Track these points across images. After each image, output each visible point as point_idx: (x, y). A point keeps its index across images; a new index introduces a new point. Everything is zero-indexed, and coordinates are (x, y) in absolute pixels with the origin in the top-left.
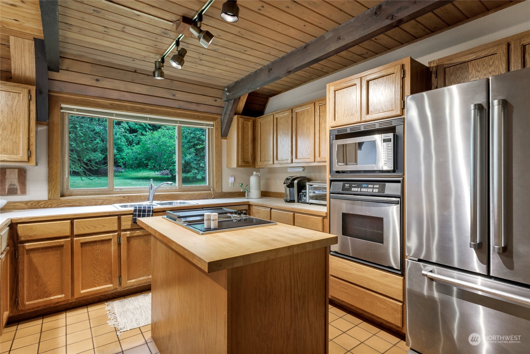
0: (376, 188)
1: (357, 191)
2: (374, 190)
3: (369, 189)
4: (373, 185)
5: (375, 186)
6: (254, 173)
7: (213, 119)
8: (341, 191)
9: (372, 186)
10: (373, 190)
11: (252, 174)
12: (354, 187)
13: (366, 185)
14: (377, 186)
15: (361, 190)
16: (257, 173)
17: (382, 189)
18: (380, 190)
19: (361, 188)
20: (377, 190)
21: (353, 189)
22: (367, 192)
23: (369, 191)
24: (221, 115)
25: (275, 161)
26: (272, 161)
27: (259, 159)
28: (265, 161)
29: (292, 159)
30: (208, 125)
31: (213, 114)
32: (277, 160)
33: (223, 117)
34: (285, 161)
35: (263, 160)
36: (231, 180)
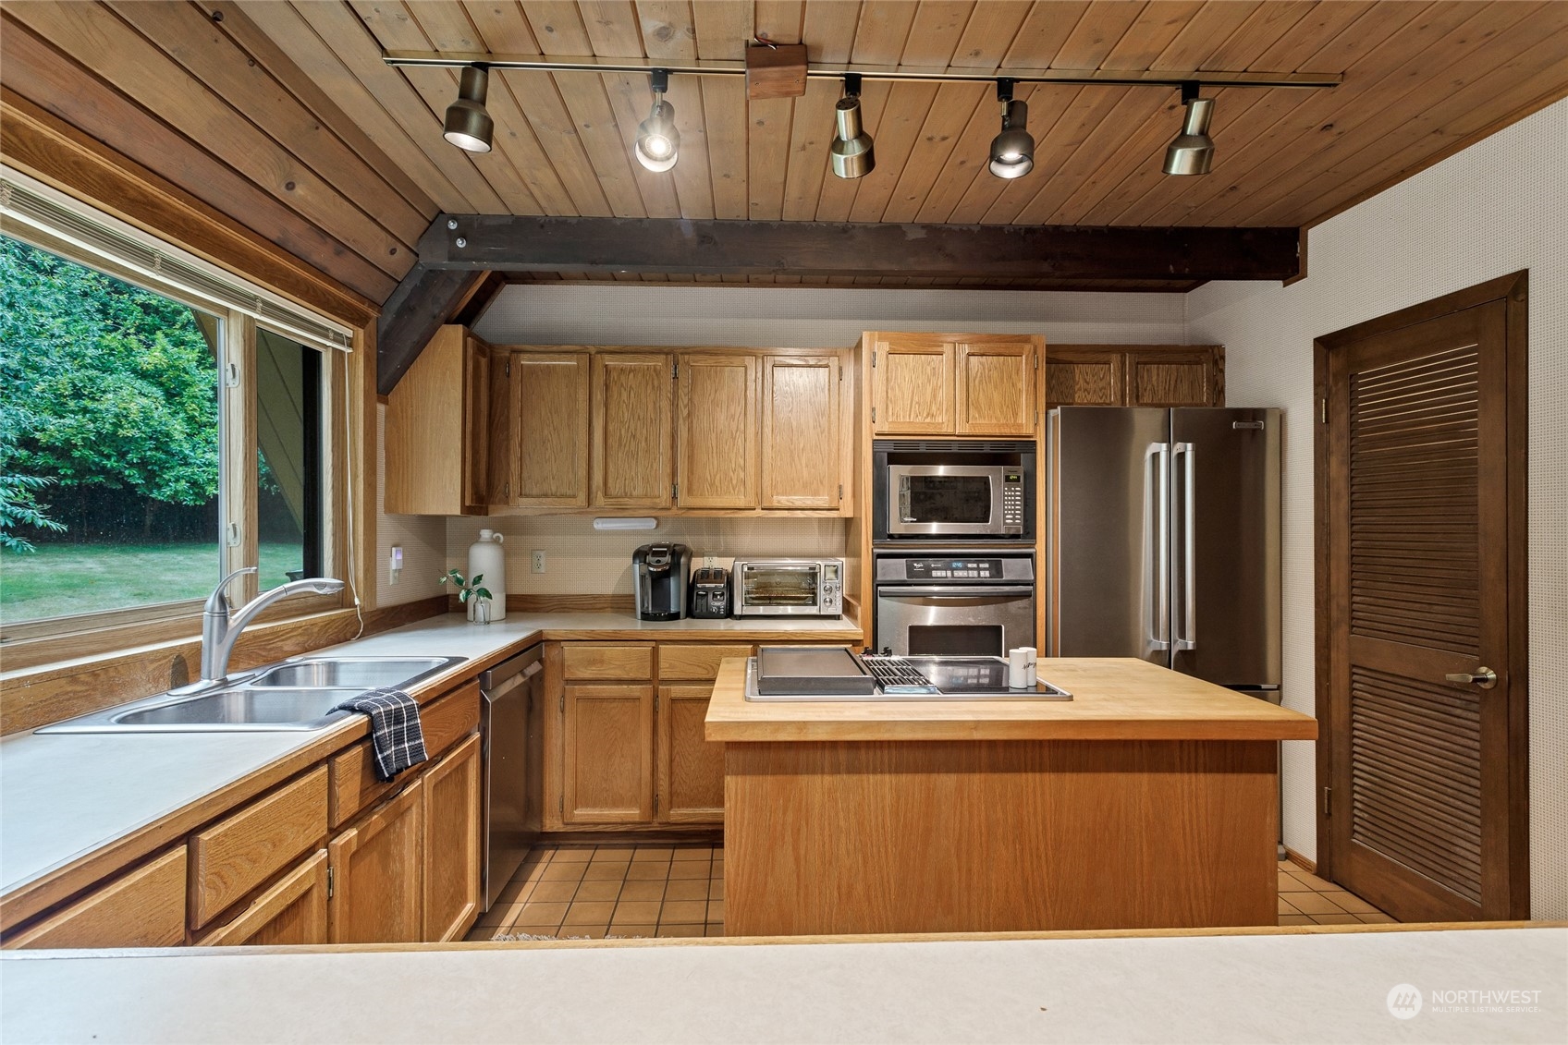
0: (985, 569)
1: (946, 577)
2: (982, 573)
3: (970, 572)
4: (978, 562)
5: (981, 565)
6: (486, 534)
7: (357, 319)
8: (904, 577)
9: (975, 565)
10: (979, 574)
11: (476, 539)
12: (937, 569)
13: (960, 565)
14: (987, 565)
15: (953, 574)
16: (495, 533)
17: (997, 570)
18: (994, 572)
19: (953, 570)
20: (987, 574)
21: (934, 573)
22: (968, 577)
23: (970, 575)
24: (380, 307)
25: (600, 500)
26: (582, 496)
27: (514, 488)
28: (546, 496)
29: (674, 497)
30: (338, 338)
31: (362, 297)
32: (606, 494)
33: (389, 318)
34: (648, 502)
35: (535, 492)
36: (395, 560)
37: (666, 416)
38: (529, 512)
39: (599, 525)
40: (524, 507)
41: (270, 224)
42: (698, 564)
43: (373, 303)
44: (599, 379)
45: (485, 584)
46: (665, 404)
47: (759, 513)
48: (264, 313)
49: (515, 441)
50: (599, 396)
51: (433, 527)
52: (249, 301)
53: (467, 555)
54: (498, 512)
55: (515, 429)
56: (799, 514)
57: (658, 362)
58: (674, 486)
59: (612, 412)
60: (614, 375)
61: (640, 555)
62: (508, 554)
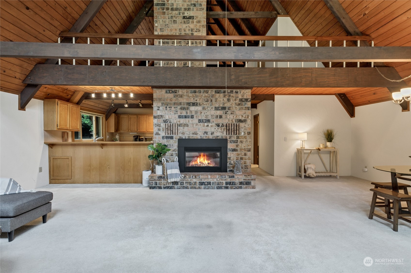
6: (117, 134)
7: (104, 114)
11: (116, 135)
24: (106, 112)
25: (129, 131)
26: (127, 130)
27: (120, 130)
28: (124, 130)
29: (137, 130)
30: (102, 116)
31: (104, 112)
32: (130, 130)
33: (107, 113)
34: (134, 131)
35: (123, 130)
36: (108, 137)
37: (136, 122)
38: (122, 132)
39: (130, 133)
40: (122, 131)
41: (97, 109)
42: (141, 138)
43: (105, 112)
44: (129, 118)
45: (117, 139)
46: (136, 121)
47: (146, 132)
48: (97, 115)
49: (120, 125)
50: (129, 120)
51: (112, 134)
52: (95, 115)
53: (115, 137)
54: (119, 132)
55: (120, 123)
56: (151, 132)
57: (136, 116)
58: (137, 129)
59: (131, 121)
60: (131, 117)
61: (134, 136)
62: (120, 137)
